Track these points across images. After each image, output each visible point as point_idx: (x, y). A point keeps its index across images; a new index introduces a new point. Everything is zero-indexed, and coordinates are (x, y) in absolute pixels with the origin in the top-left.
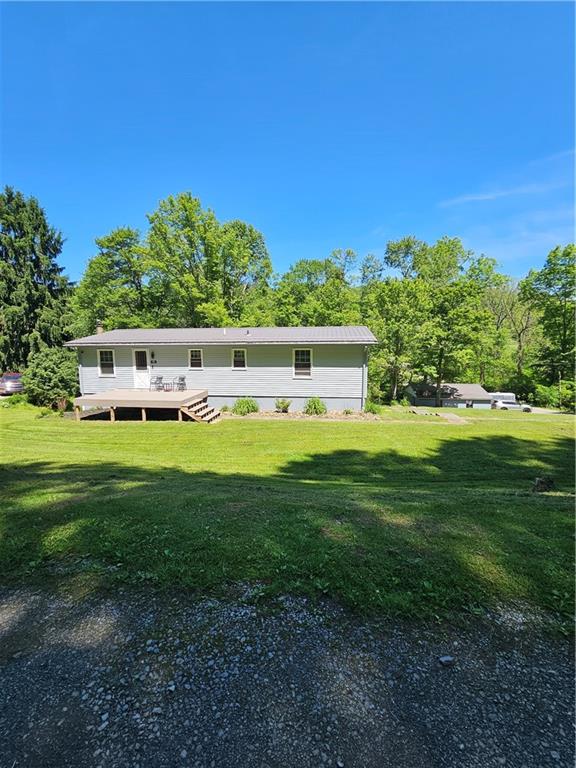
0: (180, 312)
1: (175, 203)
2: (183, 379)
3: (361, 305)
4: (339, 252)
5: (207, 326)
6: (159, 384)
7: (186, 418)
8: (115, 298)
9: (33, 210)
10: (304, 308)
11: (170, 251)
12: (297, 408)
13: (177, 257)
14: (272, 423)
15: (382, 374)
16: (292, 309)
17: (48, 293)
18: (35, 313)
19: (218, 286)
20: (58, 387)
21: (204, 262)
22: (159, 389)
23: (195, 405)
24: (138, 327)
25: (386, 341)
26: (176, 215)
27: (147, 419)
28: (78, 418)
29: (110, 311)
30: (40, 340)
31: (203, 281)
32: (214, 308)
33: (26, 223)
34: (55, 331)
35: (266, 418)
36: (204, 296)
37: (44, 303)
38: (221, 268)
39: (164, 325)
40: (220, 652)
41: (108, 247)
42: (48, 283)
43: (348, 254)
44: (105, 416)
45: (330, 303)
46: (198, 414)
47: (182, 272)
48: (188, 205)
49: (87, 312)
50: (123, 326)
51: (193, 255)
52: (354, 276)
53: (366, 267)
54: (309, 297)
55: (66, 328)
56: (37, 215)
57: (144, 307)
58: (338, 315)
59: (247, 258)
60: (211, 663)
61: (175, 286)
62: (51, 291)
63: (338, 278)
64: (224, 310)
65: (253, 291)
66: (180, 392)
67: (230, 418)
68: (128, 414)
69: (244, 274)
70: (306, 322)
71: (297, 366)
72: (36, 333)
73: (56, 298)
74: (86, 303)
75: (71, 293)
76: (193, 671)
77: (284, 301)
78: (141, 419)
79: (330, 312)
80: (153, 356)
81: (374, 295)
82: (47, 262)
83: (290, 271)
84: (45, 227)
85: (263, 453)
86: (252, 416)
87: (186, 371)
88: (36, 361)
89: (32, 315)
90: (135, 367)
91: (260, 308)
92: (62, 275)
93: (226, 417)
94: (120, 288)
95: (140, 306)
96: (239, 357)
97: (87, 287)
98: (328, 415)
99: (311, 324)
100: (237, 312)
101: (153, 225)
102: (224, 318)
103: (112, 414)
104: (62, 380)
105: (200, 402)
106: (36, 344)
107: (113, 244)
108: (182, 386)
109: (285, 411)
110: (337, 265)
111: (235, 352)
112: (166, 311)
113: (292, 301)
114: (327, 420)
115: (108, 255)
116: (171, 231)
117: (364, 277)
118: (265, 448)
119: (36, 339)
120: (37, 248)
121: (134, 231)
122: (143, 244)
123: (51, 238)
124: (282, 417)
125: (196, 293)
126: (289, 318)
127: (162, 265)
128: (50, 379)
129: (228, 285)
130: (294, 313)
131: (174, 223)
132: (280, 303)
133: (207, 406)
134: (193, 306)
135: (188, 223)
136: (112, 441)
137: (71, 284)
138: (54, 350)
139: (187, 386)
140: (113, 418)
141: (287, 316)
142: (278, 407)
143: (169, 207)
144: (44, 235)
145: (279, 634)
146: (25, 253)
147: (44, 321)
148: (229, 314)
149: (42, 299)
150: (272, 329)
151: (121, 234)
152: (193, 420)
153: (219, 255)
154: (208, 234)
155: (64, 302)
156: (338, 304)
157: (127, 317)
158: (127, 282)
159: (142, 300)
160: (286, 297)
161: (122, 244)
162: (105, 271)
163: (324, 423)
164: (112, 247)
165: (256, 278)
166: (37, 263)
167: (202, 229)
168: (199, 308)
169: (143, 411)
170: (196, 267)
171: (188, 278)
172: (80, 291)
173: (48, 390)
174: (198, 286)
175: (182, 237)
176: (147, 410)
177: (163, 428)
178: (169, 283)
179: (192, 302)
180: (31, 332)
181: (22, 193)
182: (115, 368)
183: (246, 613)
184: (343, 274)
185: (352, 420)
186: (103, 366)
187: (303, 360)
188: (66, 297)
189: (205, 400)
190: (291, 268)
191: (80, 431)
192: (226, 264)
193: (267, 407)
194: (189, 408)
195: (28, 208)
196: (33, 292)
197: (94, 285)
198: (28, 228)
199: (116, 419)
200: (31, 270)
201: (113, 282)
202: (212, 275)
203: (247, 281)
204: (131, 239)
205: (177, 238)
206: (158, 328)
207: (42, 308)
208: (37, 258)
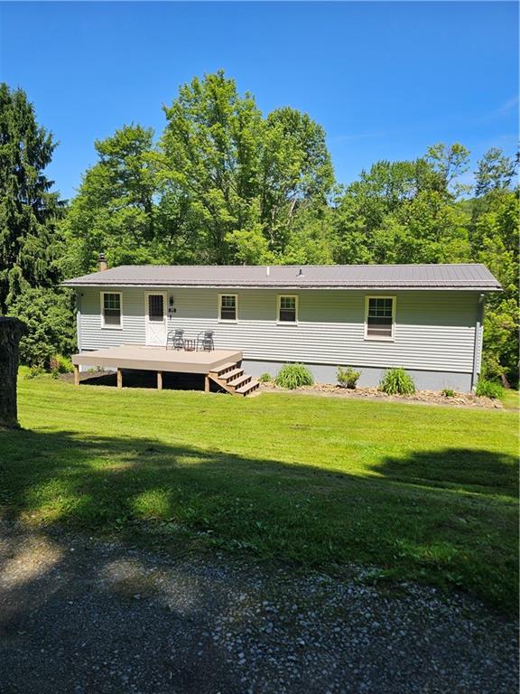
0: (200, 242)
1: (202, 88)
2: (210, 335)
3: (471, 229)
4: (440, 148)
5: (238, 262)
6: (178, 341)
7: (215, 387)
8: (117, 222)
9: (19, 106)
10: (380, 236)
11: (192, 157)
12: (369, 383)
13: (201, 166)
14: (334, 401)
15: (504, 339)
16: (360, 237)
17: (33, 216)
18: (17, 243)
19: (256, 204)
20: (43, 340)
21: (237, 171)
22: (178, 347)
23: (227, 370)
24: (146, 262)
25: (513, 287)
26: (201, 105)
27: (164, 387)
28: (77, 380)
29: (109, 240)
30: (21, 279)
31: (235, 198)
32: (249, 238)
33: (11, 123)
34: (40, 266)
35: (325, 395)
36: (235, 220)
37: (27, 229)
38: (260, 179)
39: (180, 261)
40: (345, 622)
41: (111, 154)
42: (33, 201)
43: (455, 150)
44: (109, 380)
45: (420, 228)
46: (230, 383)
47: (206, 186)
48: (219, 91)
49: (81, 242)
50: (127, 261)
51: (222, 161)
52: (463, 185)
53: (484, 169)
54: (388, 220)
55: (54, 263)
56: (25, 112)
57: (153, 235)
58: (434, 246)
59: (299, 163)
60: (337, 629)
61: (196, 206)
62: (36, 213)
63: (435, 188)
64: (261, 240)
65: (305, 211)
66: (206, 353)
67: (273, 391)
68: (139, 378)
69: (293, 187)
70: (381, 256)
71: (371, 322)
72: (17, 269)
73: (42, 222)
74: (80, 229)
75: (60, 216)
76: (320, 633)
77: (349, 225)
78: (156, 387)
79: (420, 241)
80: (171, 302)
81: (494, 215)
82: (33, 174)
83: (359, 180)
84: (33, 128)
85: (324, 442)
86: (304, 391)
87: (215, 324)
88: (19, 305)
89: (13, 245)
90: (147, 317)
91: (314, 236)
92: (51, 191)
93: (267, 389)
94: (125, 209)
95: (149, 234)
96: (287, 308)
97: (82, 208)
98: (418, 395)
99: (390, 260)
100: (279, 243)
101: (170, 121)
102: (263, 251)
103: (120, 378)
104: (49, 331)
105: (233, 367)
106: (16, 283)
107: (117, 149)
108: (208, 344)
109: (351, 386)
110: (436, 168)
111: (282, 299)
112: (181, 240)
113: (361, 225)
114: (416, 403)
115: (111, 164)
116: (193, 128)
117: (481, 187)
118: (327, 435)
119: (17, 276)
120: (23, 156)
121: (145, 130)
122: (156, 148)
123: (39, 142)
124: (346, 394)
125: (224, 215)
126: (355, 252)
127: (180, 176)
128: (35, 330)
129: (269, 203)
130: (364, 243)
131: (199, 118)
132: (342, 229)
133: (241, 373)
134: (220, 234)
135: (218, 116)
136: (124, 413)
137: (61, 203)
138: (39, 290)
139: (216, 345)
140: (120, 384)
141: (353, 247)
142: (341, 380)
143: (192, 95)
144: (31, 139)
145: (408, 617)
146: (8, 163)
147: (27, 253)
148: (270, 245)
149: (26, 223)
150: (331, 268)
151: (128, 134)
152: (224, 391)
153: (259, 161)
154: (246, 131)
155: (52, 227)
156: (435, 230)
157: (132, 248)
158: (133, 201)
159: (151, 225)
160: (352, 220)
161: (129, 148)
162: (106, 186)
163: (410, 407)
164: (117, 153)
165: (310, 193)
166: (21, 176)
167: (237, 124)
168: (229, 237)
169: (159, 376)
170: (227, 178)
171: (215, 194)
172: (75, 214)
173: (32, 344)
174: (228, 206)
175: (209, 137)
176: (164, 374)
177: (185, 399)
178: (188, 201)
179: (219, 229)
180: (11, 267)
181: (7, 85)
182: (122, 317)
183: (365, 593)
184: (444, 183)
185: (456, 405)
186: (107, 314)
187: (380, 313)
188: (53, 221)
189: (238, 366)
190: (363, 175)
191: (82, 398)
192: (267, 173)
193: (325, 380)
194: (219, 374)
195: (14, 105)
196: (16, 214)
197: (91, 204)
198: (13, 131)
199: (123, 386)
200: (15, 185)
201: (116, 201)
202: (247, 189)
203: (296, 197)
204: (141, 142)
205: (201, 137)
206: (172, 264)
207: (25, 236)
208: (23, 170)
